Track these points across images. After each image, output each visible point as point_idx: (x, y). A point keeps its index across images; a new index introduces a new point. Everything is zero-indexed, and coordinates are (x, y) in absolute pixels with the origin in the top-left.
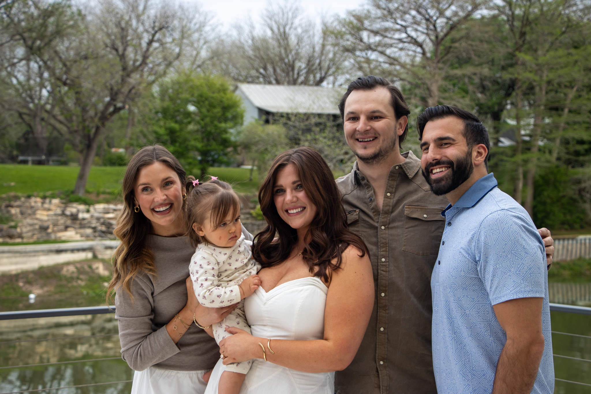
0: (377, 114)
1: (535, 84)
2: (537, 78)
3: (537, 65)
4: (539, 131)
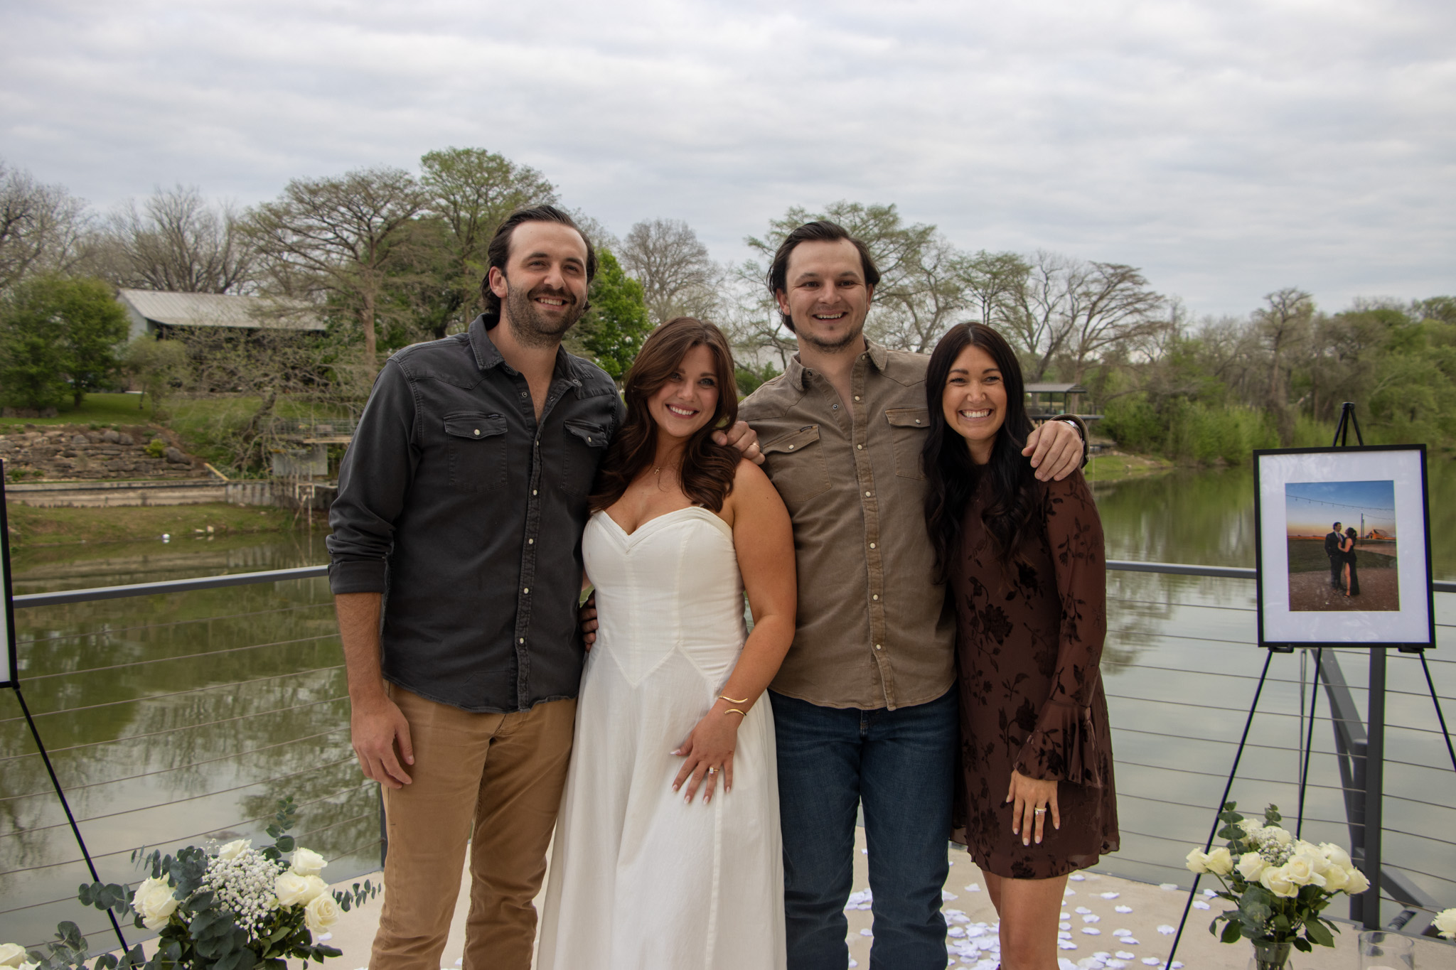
0: (849, 278)
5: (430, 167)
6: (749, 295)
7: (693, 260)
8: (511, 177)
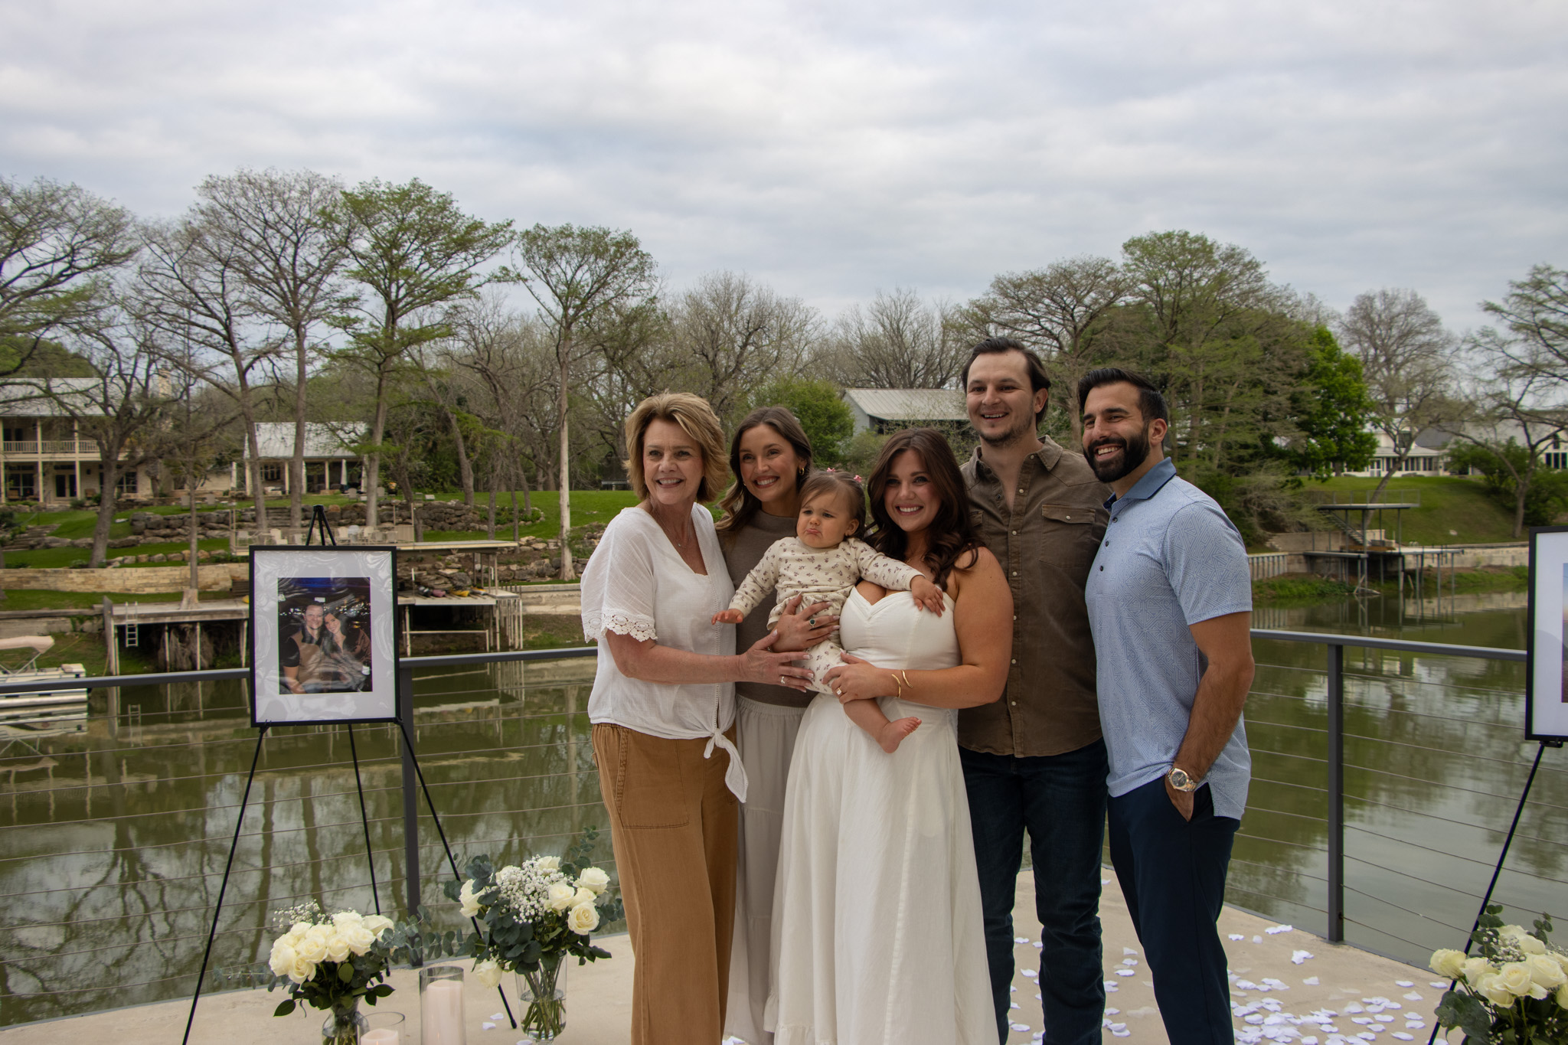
0: (1009, 384)
1: (1190, 380)
2: (1192, 373)
3: (1192, 358)
4: (1197, 435)
5: (1132, 254)
6: (1486, 365)
7: (1424, 330)
8: (1216, 257)
